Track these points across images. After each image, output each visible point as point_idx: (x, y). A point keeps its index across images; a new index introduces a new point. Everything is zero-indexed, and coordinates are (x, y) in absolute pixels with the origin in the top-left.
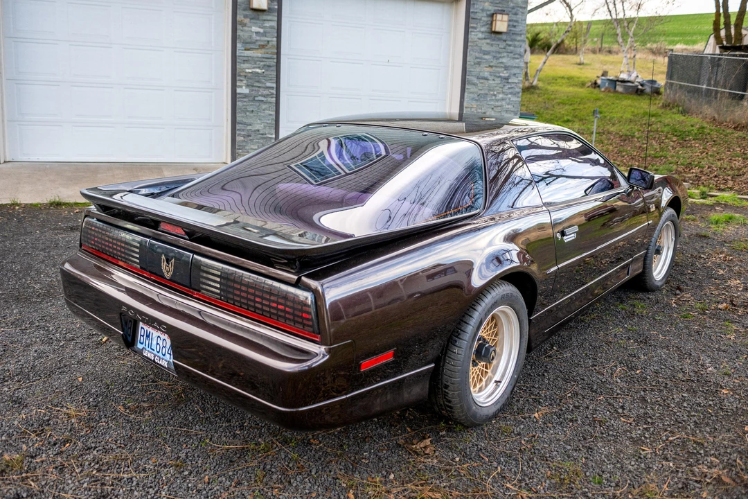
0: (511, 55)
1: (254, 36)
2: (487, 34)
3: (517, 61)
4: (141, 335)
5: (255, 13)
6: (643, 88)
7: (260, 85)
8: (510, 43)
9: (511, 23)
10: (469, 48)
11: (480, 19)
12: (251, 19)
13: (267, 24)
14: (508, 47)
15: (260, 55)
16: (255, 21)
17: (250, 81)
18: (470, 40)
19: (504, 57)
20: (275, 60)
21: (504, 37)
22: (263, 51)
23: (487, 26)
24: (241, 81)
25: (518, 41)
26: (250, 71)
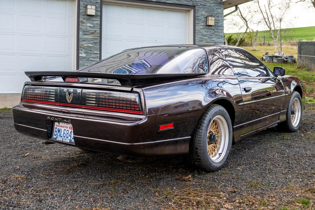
0: (217, 36)
1: (88, 28)
2: (205, 27)
3: (220, 39)
4: (55, 131)
5: (89, 17)
6: (287, 60)
7: (91, 52)
8: (216, 31)
9: (216, 21)
10: (196, 33)
11: (201, 20)
12: (87, 20)
13: (95, 22)
14: (215, 33)
15: (91, 37)
16: (89, 21)
17: (86, 50)
18: (196, 29)
19: (214, 37)
20: (99, 40)
21: (213, 28)
22: (93, 35)
23: (205, 23)
24: (82, 50)
25: (220, 30)
26: (86, 45)
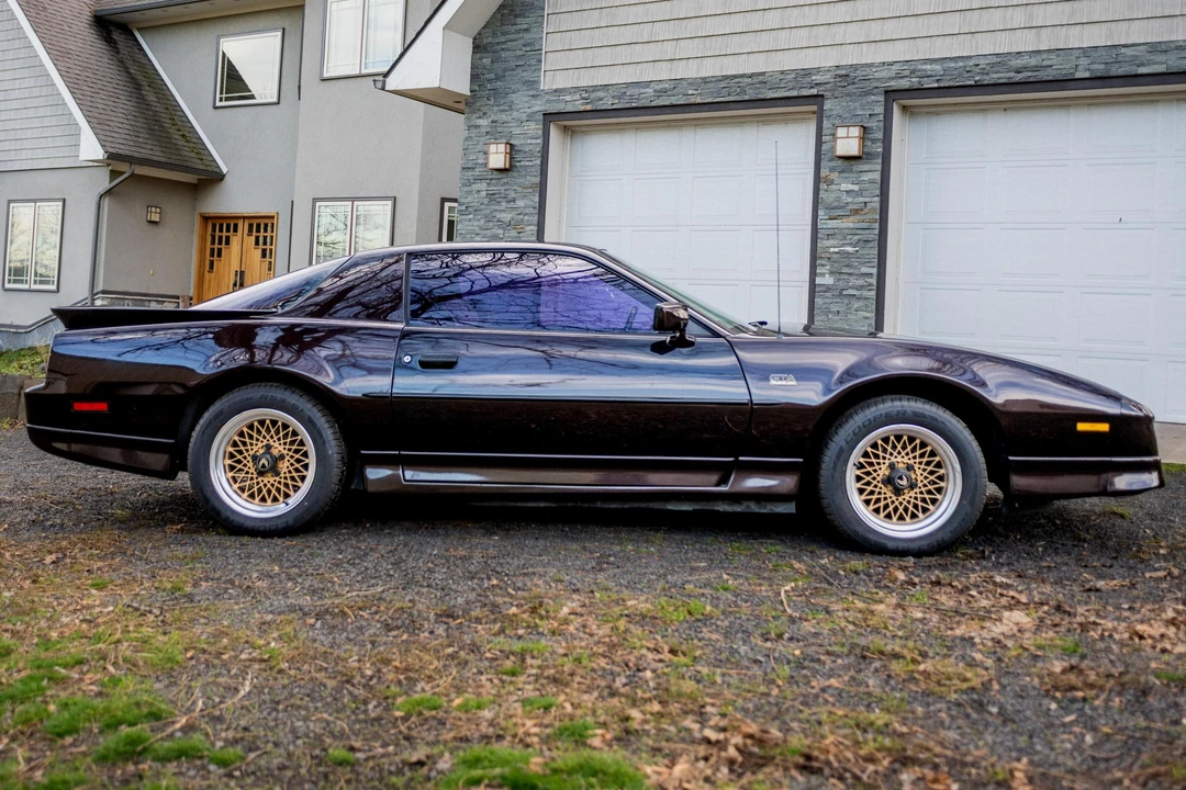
1: (845, 196)
5: (846, 163)
7: (851, 271)
12: (841, 172)
13: (865, 177)
15: (851, 225)
16: (846, 175)
17: (836, 265)
20: (877, 232)
22: (858, 217)
24: (823, 265)
26: (836, 250)
